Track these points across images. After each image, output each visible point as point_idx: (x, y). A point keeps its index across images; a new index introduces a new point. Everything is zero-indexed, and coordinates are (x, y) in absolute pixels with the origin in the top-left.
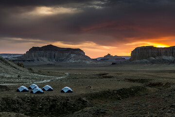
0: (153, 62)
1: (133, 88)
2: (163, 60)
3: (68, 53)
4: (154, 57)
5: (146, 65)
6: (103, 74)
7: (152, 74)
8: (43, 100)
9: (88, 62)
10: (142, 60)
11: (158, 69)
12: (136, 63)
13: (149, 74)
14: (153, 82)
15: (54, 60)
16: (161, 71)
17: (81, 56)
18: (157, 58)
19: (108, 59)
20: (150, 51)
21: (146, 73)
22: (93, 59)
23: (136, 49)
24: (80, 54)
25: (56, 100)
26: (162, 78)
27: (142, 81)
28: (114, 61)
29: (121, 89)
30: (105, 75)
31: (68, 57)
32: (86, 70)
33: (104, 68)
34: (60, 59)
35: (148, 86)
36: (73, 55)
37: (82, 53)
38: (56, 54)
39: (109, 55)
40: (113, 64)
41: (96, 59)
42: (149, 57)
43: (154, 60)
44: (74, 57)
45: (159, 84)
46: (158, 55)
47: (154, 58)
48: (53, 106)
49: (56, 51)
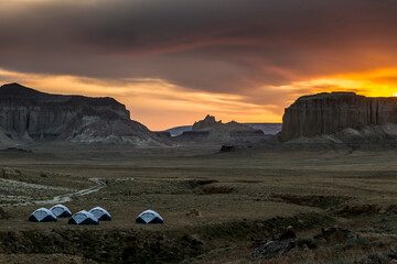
0: (353, 145)
1: (302, 218)
2: (388, 137)
3: (75, 114)
4: (358, 128)
5: (331, 154)
6: (202, 183)
7: (351, 182)
8: (106, 237)
9: (140, 144)
10: (318, 138)
11: (370, 167)
12: (300, 147)
13: (341, 181)
14: (351, 204)
15: (26, 136)
16: (380, 175)
17: (115, 124)
18: (368, 132)
19: (207, 133)
20: (344, 107)
21: (331, 180)
22: (158, 134)
23: (299, 102)
24: (113, 117)
25: (134, 239)
26: (380, 193)
27: (321, 201)
28: (228, 139)
29: (274, 220)
30: (209, 185)
31: (72, 125)
32: (137, 169)
33: (196, 164)
34: (48, 131)
35: (340, 214)
36: (89, 120)
37: (121, 113)
38: (34, 115)
39: (210, 119)
40: (226, 149)
41: (166, 134)
42: (341, 127)
43: (356, 138)
44: (93, 126)
45: (370, 210)
46: (370, 123)
47: (356, 132)
48: (130, 252)
49: (35, 104)
